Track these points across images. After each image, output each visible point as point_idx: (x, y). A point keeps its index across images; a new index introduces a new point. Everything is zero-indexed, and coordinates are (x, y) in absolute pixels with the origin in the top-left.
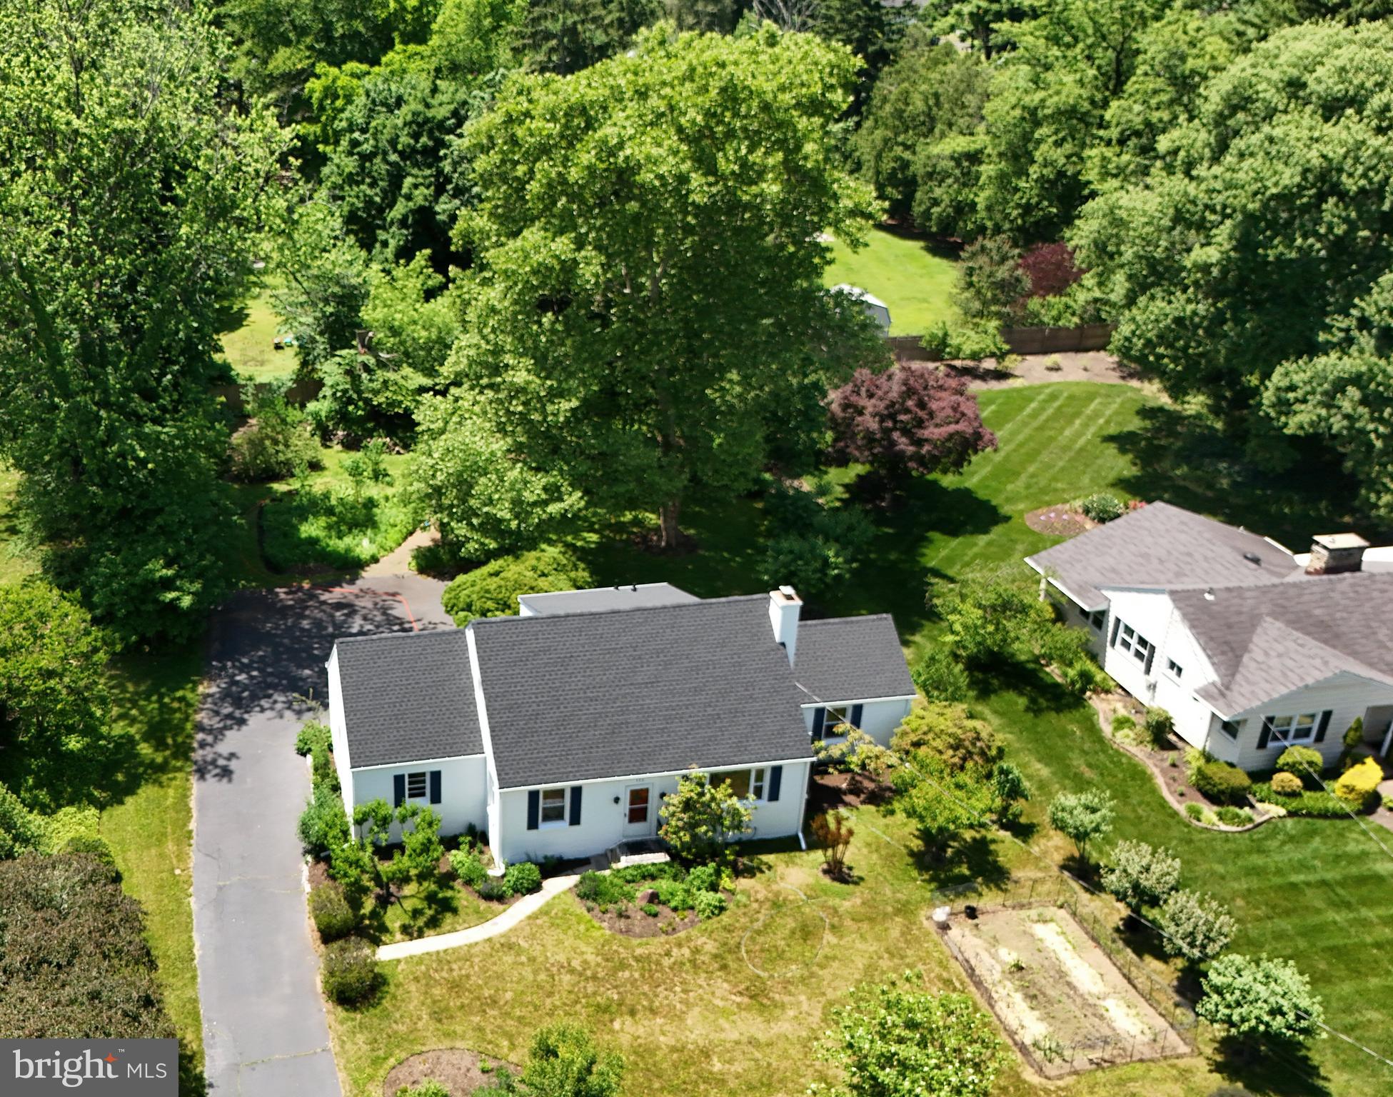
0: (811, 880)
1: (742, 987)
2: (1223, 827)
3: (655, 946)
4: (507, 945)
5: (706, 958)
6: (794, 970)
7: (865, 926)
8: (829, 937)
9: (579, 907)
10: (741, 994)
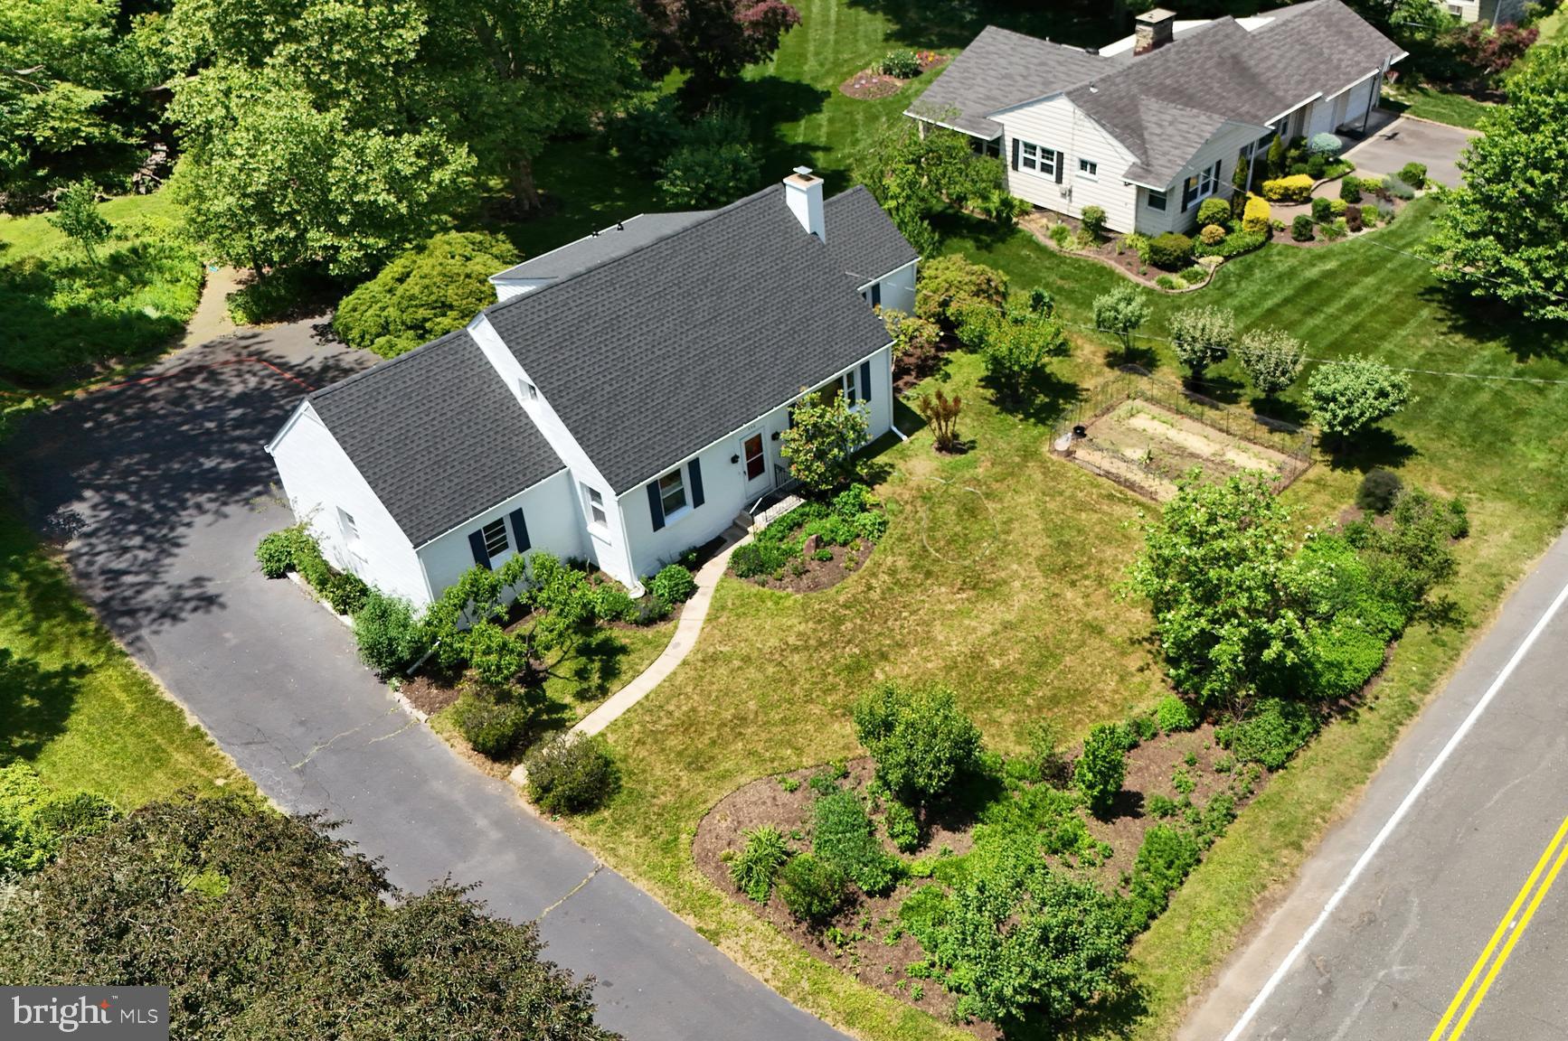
0: (936, 464)
1: (959, 582)
2: (1193, 287)
3: (851, 586)
4: (707, 659)
5: (906, 574)
6: (987, 548)
7: (1010, 481)
8: (991, 506)
9: (749, 587)
10: (961, 589)
